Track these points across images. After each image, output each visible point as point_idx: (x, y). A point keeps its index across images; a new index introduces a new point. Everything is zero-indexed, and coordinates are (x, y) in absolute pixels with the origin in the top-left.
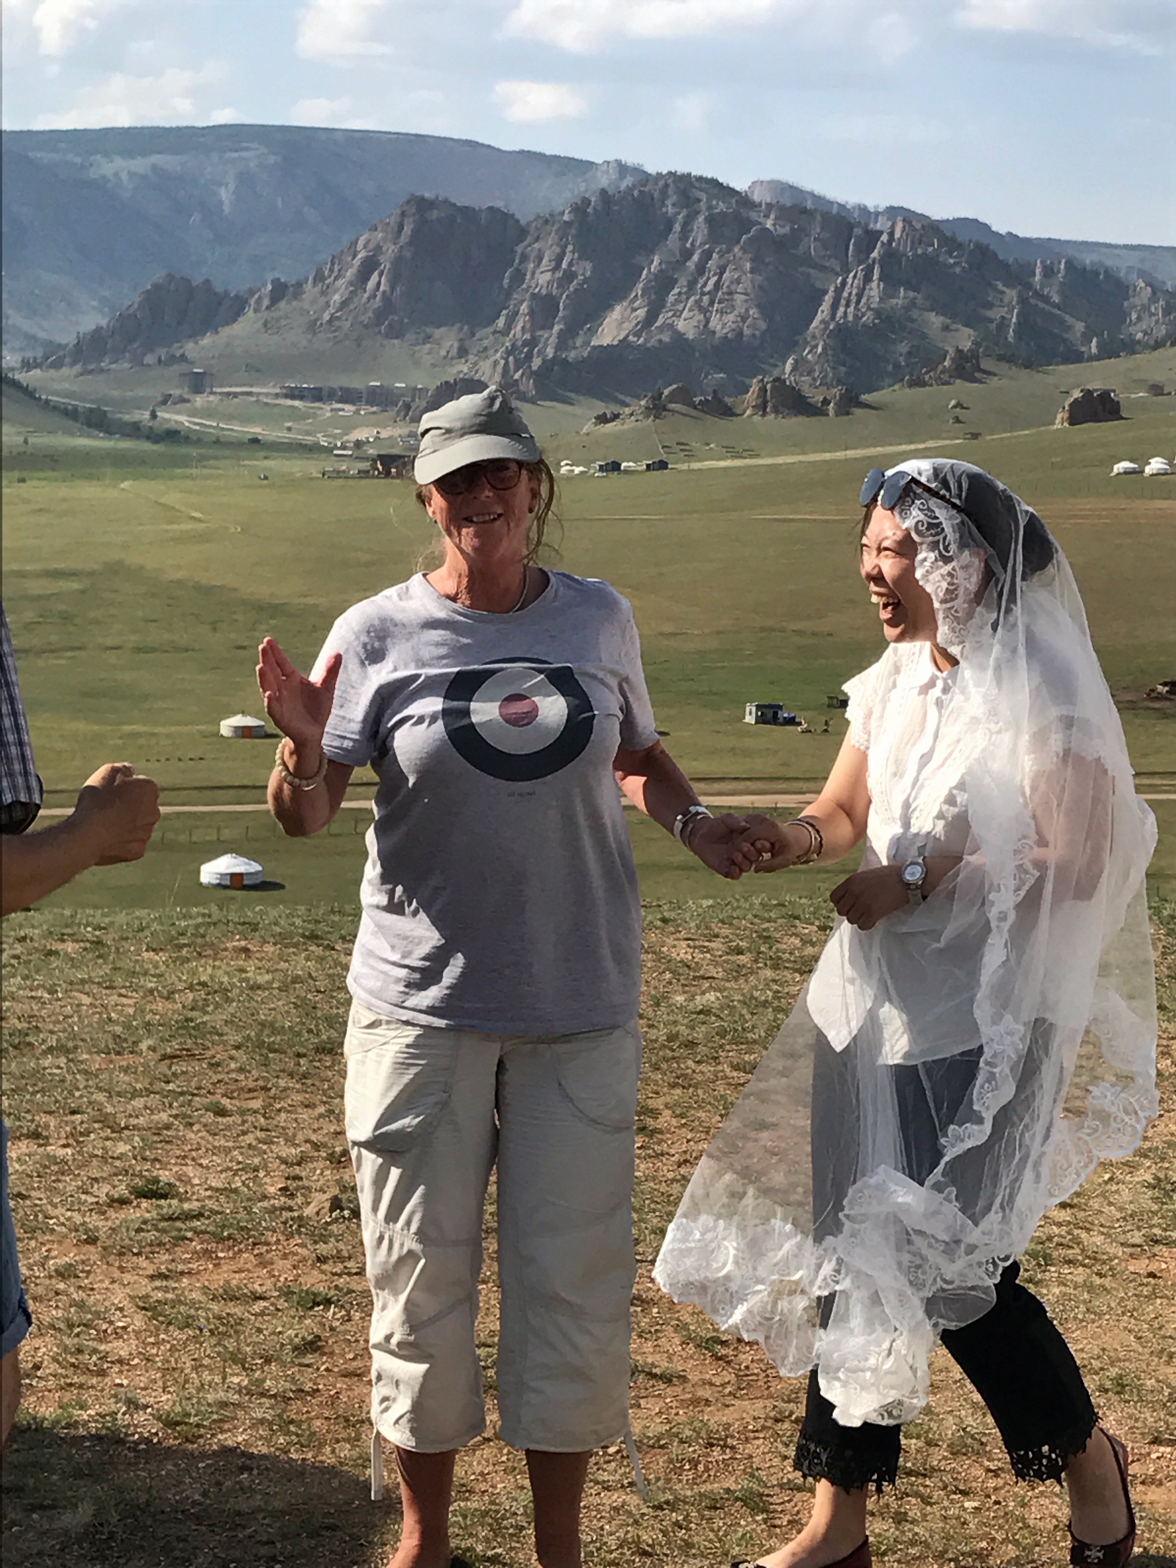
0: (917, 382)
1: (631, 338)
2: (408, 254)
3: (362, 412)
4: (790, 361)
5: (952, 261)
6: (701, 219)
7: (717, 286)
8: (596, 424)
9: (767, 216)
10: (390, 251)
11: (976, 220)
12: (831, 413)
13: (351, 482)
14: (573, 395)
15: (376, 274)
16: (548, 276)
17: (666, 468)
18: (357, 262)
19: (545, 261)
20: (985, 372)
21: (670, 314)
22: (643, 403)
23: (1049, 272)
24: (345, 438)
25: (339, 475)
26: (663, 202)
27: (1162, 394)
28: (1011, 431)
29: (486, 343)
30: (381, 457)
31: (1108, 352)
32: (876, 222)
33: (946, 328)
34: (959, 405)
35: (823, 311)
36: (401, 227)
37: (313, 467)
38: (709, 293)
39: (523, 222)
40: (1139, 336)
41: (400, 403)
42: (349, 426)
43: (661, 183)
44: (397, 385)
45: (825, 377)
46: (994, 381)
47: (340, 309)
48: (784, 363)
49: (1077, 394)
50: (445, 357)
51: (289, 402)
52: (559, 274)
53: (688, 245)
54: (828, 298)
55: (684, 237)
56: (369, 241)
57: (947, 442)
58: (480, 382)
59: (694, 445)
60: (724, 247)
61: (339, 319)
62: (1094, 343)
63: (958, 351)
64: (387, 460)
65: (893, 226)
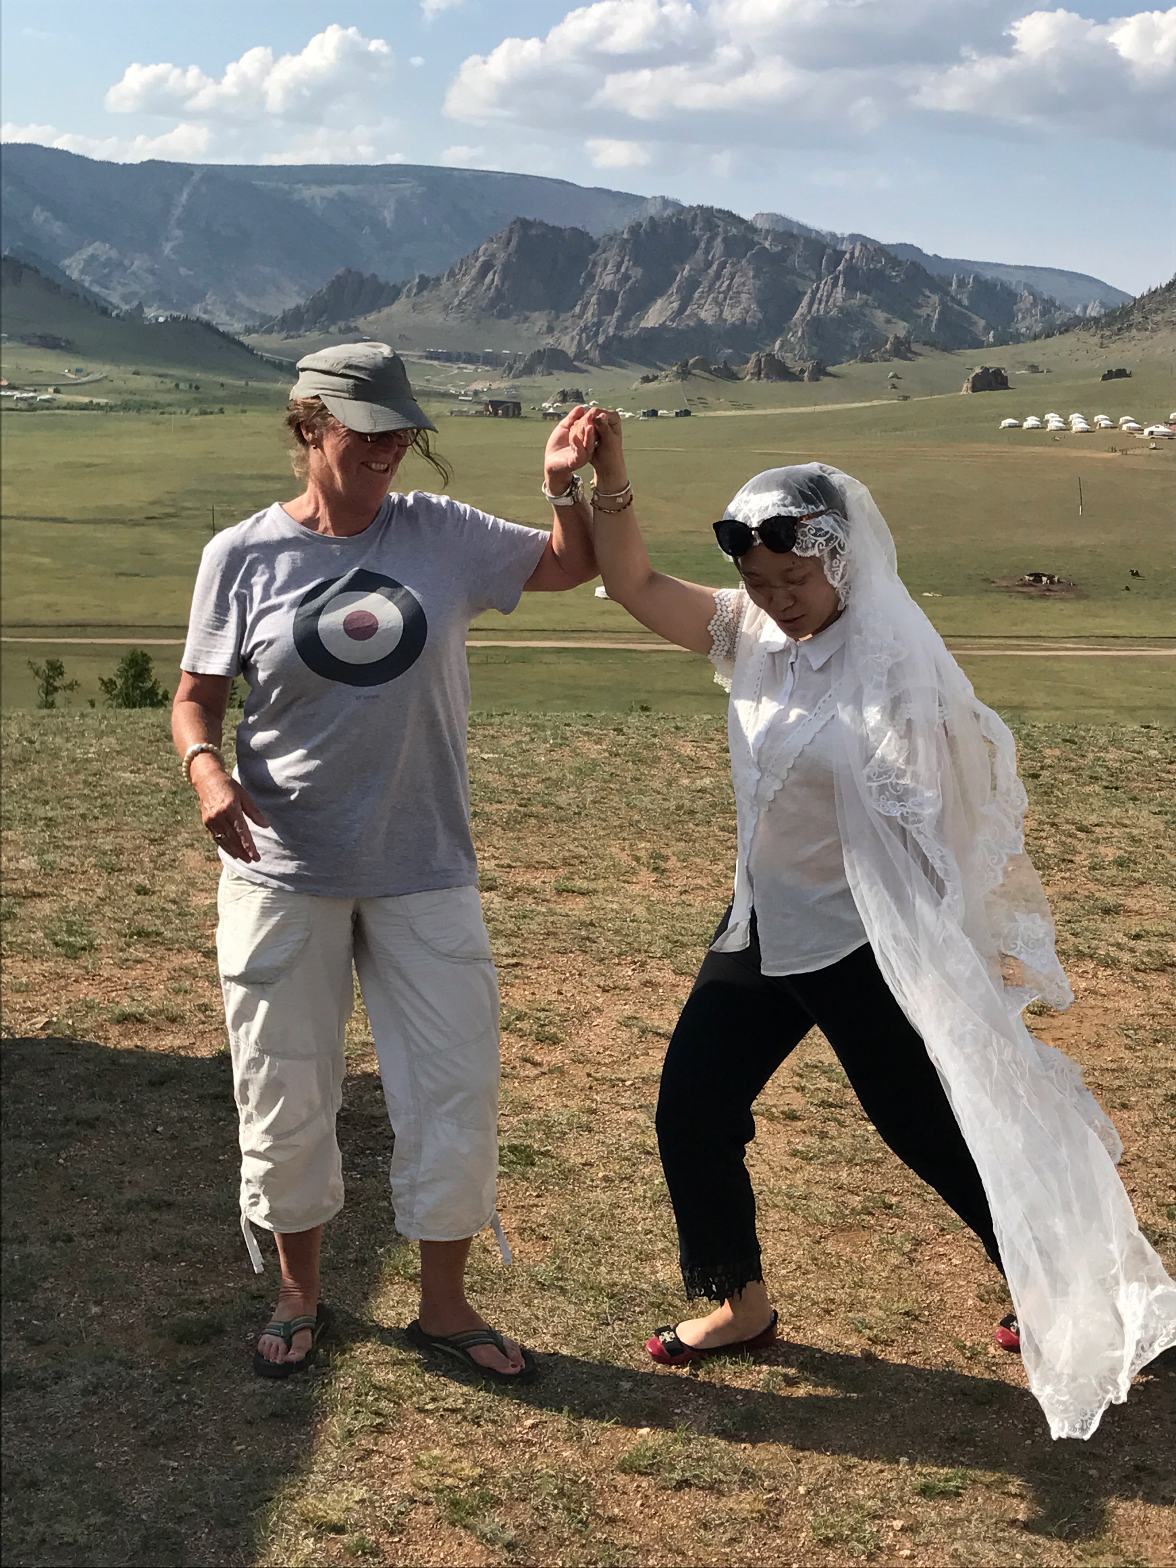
0: (867, 359)
1: (667, 323)
2: (514, 259)
3: (480, 370)
4: (778, 342)
5: (894, 274)
6: (719, 239)
7: (729, 287)
8: (641, 383)
9: (766, 239)
10: (502, 256)
11: (912, 245)
12: (806, 379)
13: (470, 419)
14: (626, 362)
15: (491, 273)
16: (611, 277)
17: (689, 415)
18: (478, 264)
19: (609, 266)
20: (914, 353)
21: (696, 306)
22: (675, 369)
23: (962, 284)
24: (467, 388)
25: (461, 413)
26: (693, 227)
27: (1038, 372)
28: (931, 395)
29: (566, 324)
30: (490, 402)
31: (1001, 341)
32: (842, 244)
33: (888, 321)
34: (895, 376)
35: (802, 308)
36: (509, 240)
37: (444, 408)
38: (723, 292)
39: (595, 238)
40: (1023, 330)
41: (506, 364)
42: (471, 380)
43: (693, 213)
44: (504, 352)
45: (802, 354)
46: (920, 360)
47: (465, 297)
48: (774, 343)
49: (978, 370)
50: (538, 333)
51: (429, 362)
52: (619, 276)
53: (710, 258)
54: (806, 299)
55: (707, 252)
56: (486, 249)
57: (886, 402)
58: (562, 351)
59: (710, 399)
60: (735, 260)
61: (465, 304)
62: (991, 335)
63: (896, 337)
64: (496, 404)
65: (854, 248)
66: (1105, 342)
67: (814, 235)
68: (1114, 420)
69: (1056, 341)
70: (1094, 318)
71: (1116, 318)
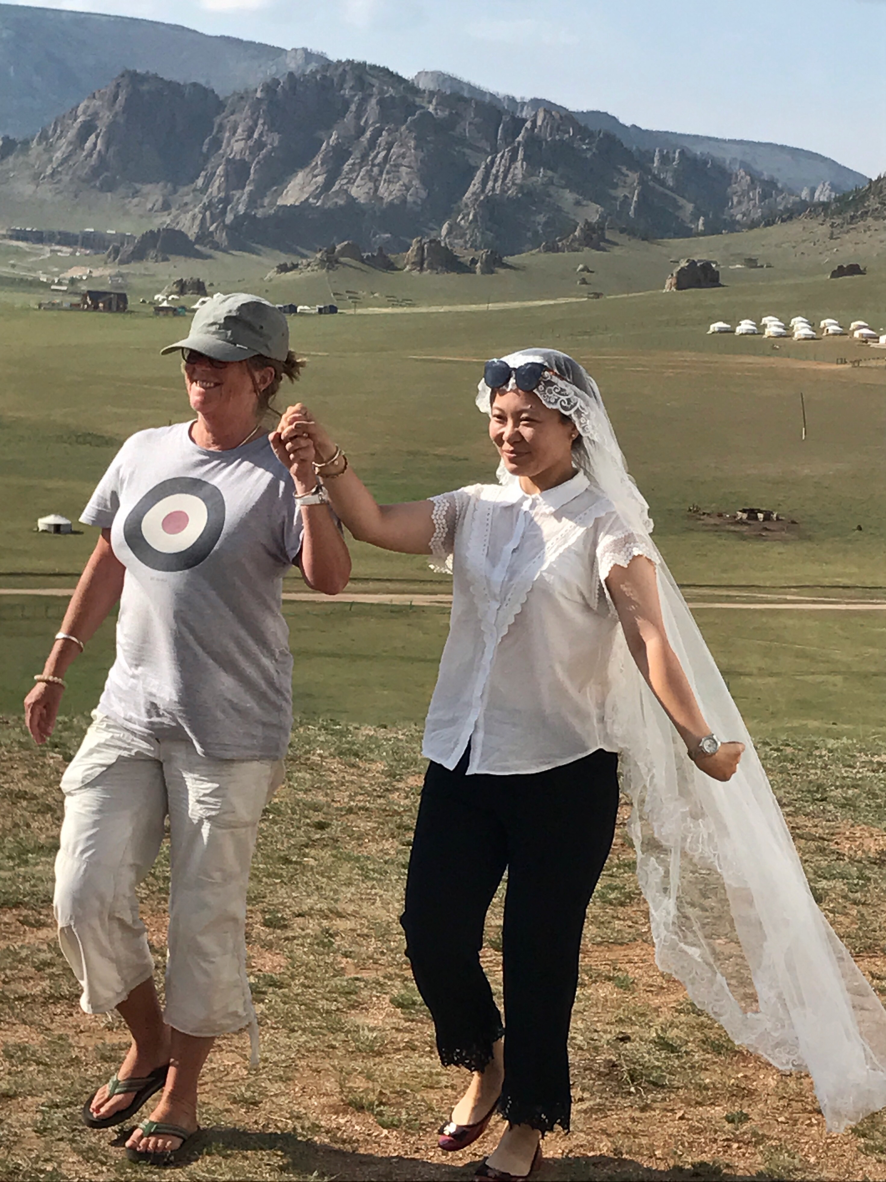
0: (552, 248)
1: (311, 200)
2: (121, 120)
3: (78, 254)
4: (446, 226)
5: (584, 147)
6: (373, 101)
7: (386, 158)
8: (278, 272)
9: (430, 102)
10: (105, 118)
11: (606, 113)
12: (478, 271)
13: (63, 313)
14: (260, 247)
15: (93, 136)
16: (242, 144)
17: (336, 312)
18: (77, 125)
19: (239, 130)
20: (608, 241)
21: (345, 181)
22: (319, 255)
23: (665, 159)
24: (62, 276)
25: (53, 306)
26: (342, 86)
27: (756, 267)
28: (628, 293)
29: (187, 199)
30: (90, 293)
31: (712, 229)
32: (522, 111)
33: (578, 203)
34: (586, 269)
35: (474, 186)
36: (116, 97)
37: (32, 299)
38: (379, 165)
39: (221, 98)
40: (739, 217)
41: (111, 247)
42: (67, 266)
43: (340, 69)
44: (109, 232)
45: (475, 240)
46: (617, 251)
47: (60, 165)
48: (441, 228)
49: (684, 264)
50: (151, 210)
51: (15, 243)
52: (251, 143)
53: (362, 123)
54: (479, 175)
55: (358, 116)
56: (88, 107)
57: (574, 300)
58: (180, 232)
59: (362, 293)
60: (392, 126)
61: (60, 173)
62: (701, 221)
63: (587, 222)
64: (96, 296)
65: (536, 115)
66: (836, 231)
67: (488, 99)
68: (844, 326)
69: (778, 231)
70: (823, 204)
71: (848, 204)
